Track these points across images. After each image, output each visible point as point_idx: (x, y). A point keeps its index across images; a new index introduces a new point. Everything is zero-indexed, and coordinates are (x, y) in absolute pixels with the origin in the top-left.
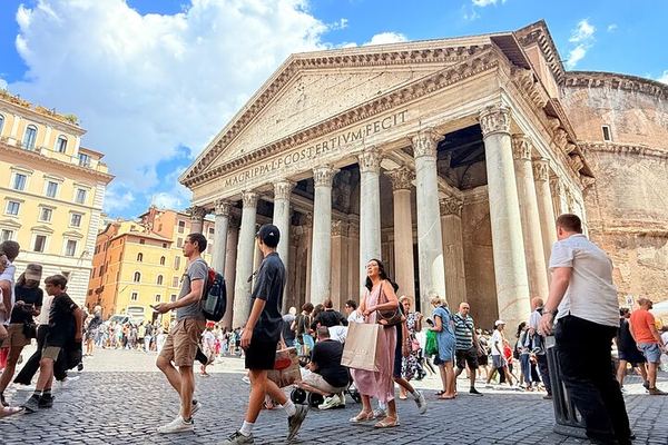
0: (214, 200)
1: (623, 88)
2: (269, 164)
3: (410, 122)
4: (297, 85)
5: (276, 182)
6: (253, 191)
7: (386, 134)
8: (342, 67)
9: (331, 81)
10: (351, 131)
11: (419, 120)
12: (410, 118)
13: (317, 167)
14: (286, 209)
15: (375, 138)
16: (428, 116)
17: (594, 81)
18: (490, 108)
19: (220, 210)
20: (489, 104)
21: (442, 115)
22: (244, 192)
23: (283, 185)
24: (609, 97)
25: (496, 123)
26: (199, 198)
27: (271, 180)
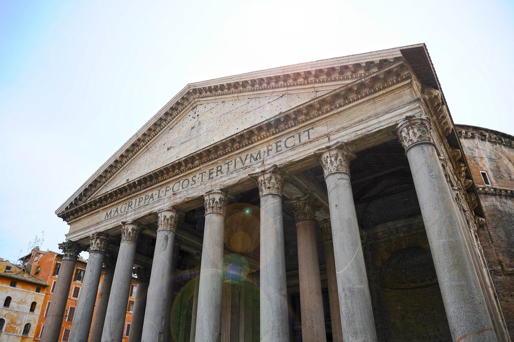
0: (90, 234)
1: (489, 141)
2: (155, 192)
3: (317, 139)
4: (192, 113)
5: (161, 211)
6: (135, 222)
7: (289, 153)
8: (240, 92)
9: (228, 106)
10: (249, 153)
11: (328, 135)
12: (317, 135)
13: (209, 193)
14: (170, 241)
15: (277, 158)
16: (338, 131)
17: (466, 133)
18: (408, 118)
19: (95, 245)
20: (408, 114)
21: (354, 129)
22: (124, 223)
23: (169, 215)
24: (480, 147)
25: (419, 134)
26: (74, 233)
27: (155, 210)
